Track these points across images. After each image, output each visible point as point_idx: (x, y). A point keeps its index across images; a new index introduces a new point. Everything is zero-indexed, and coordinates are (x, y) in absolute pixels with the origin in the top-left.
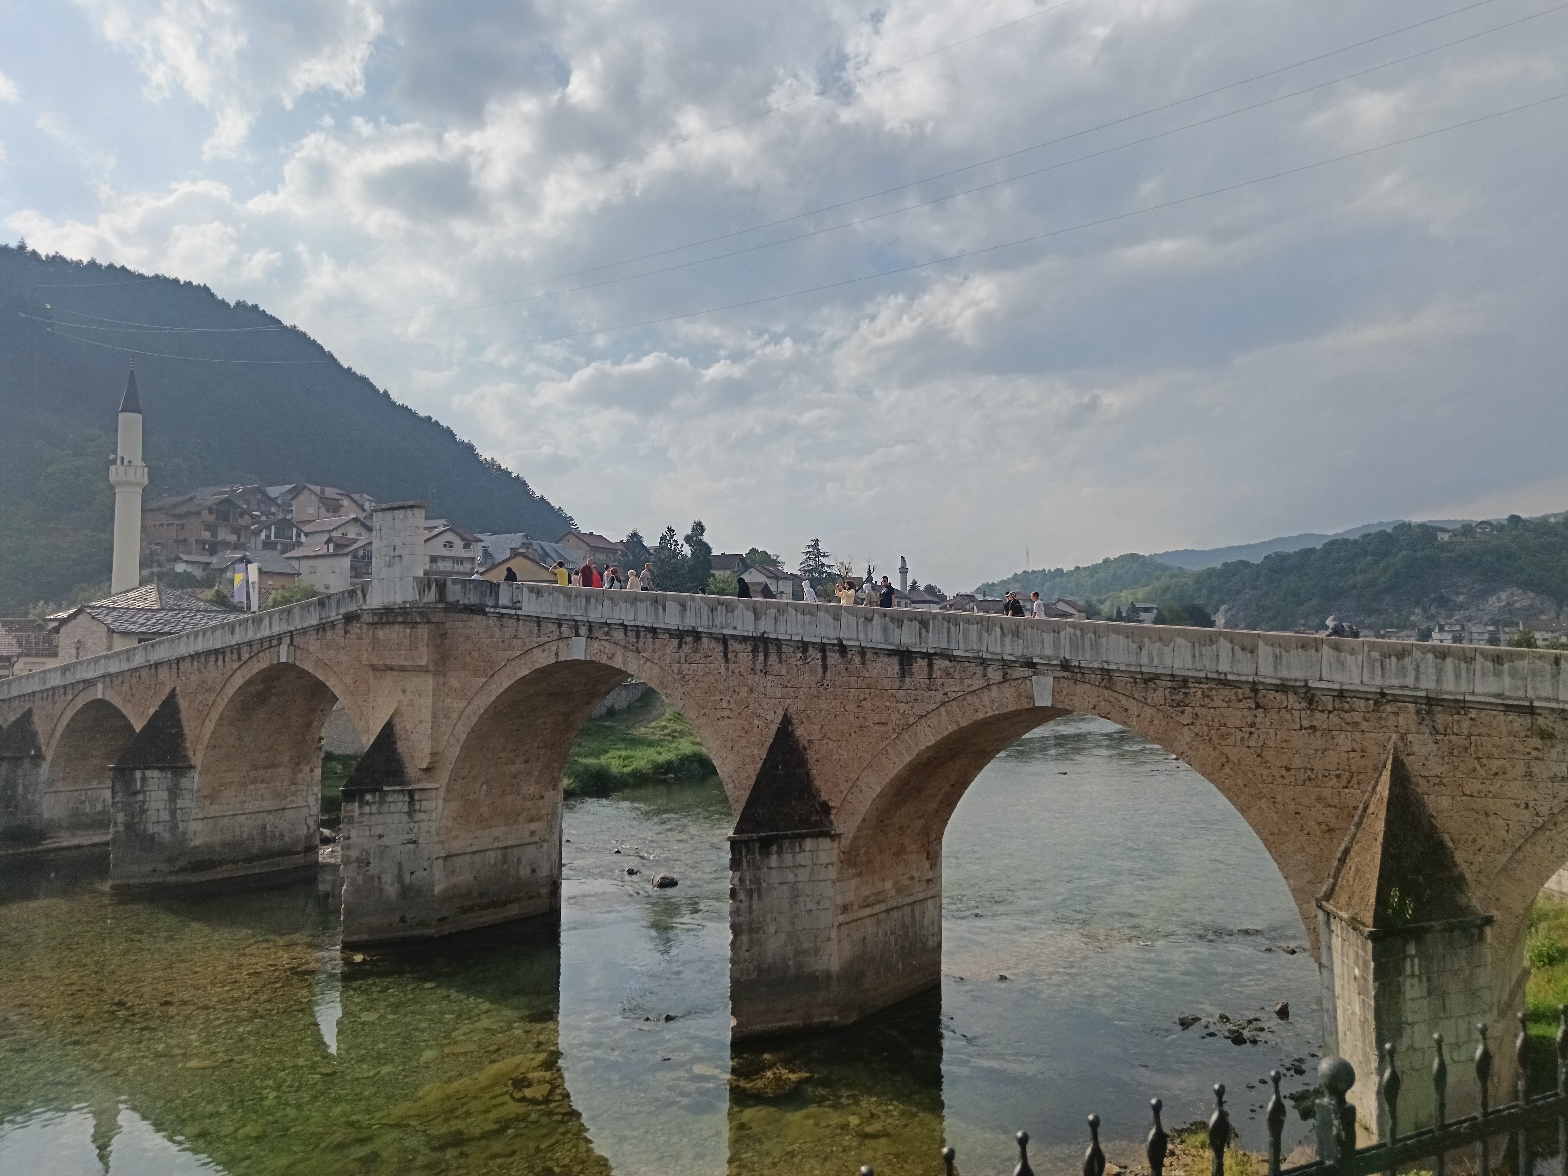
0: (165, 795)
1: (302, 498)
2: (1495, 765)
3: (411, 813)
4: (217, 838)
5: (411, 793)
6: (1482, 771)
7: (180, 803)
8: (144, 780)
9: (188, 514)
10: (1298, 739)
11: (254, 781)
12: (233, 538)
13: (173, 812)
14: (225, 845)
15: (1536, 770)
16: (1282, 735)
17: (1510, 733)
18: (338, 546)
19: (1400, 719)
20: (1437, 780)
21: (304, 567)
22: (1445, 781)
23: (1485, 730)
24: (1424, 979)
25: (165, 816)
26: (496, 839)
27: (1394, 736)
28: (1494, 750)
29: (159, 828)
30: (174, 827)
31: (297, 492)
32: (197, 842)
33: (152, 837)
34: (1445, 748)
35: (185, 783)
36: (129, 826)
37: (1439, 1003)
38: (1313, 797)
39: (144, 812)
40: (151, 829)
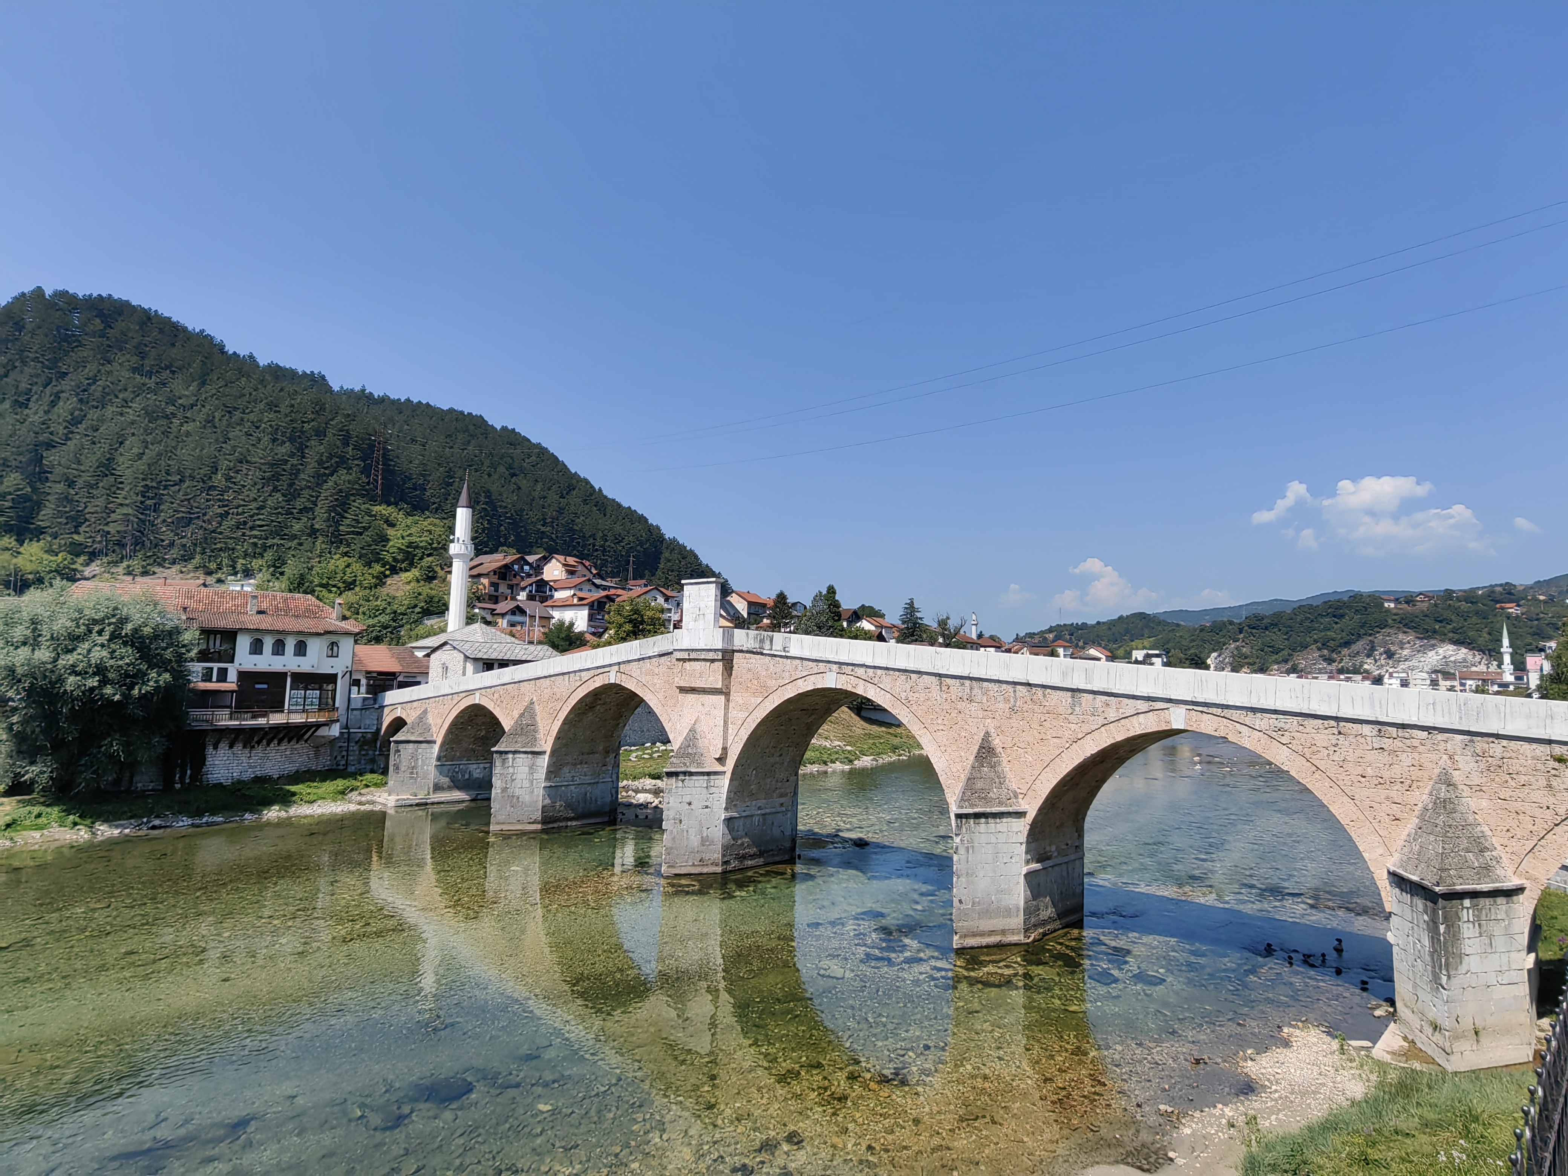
0: (526, 770)
2: (1523, 779)
3: (708, 788)
5: (707, 775)
6: (1512, 783)
7: (536, 776)
8: (514, 759)
10: (1372, 756)
11: (581, 763)
13: (532, 782)
15: (1554, 784)
16: (1359, 752)
17: (1533, 758)
19: (1448, 745)
20: (1478, 788)
21: (556, 613)
22: (1484, 788)
23: (1514, 755)
24: (1477, 925)
25: (526, 784)
26: (760, 808)
27: (1445, 757)
28: (1521, 769)
29: (523, 792)
30: (531, 792)
33: (518, 798)
34: (1483, 765)
36: (505, 790)
37: (1487, 941)
38: (1382, 797)
39: (513, 780)
40: (517, 792)
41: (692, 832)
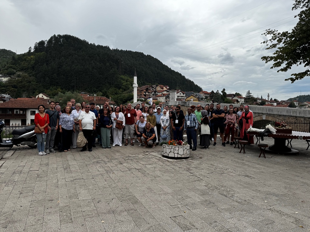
1: (158, 87)
9: (142, 90)
12: (148, 94)
18: (163, 95)
21: (158, 98)
31: (157, 86)
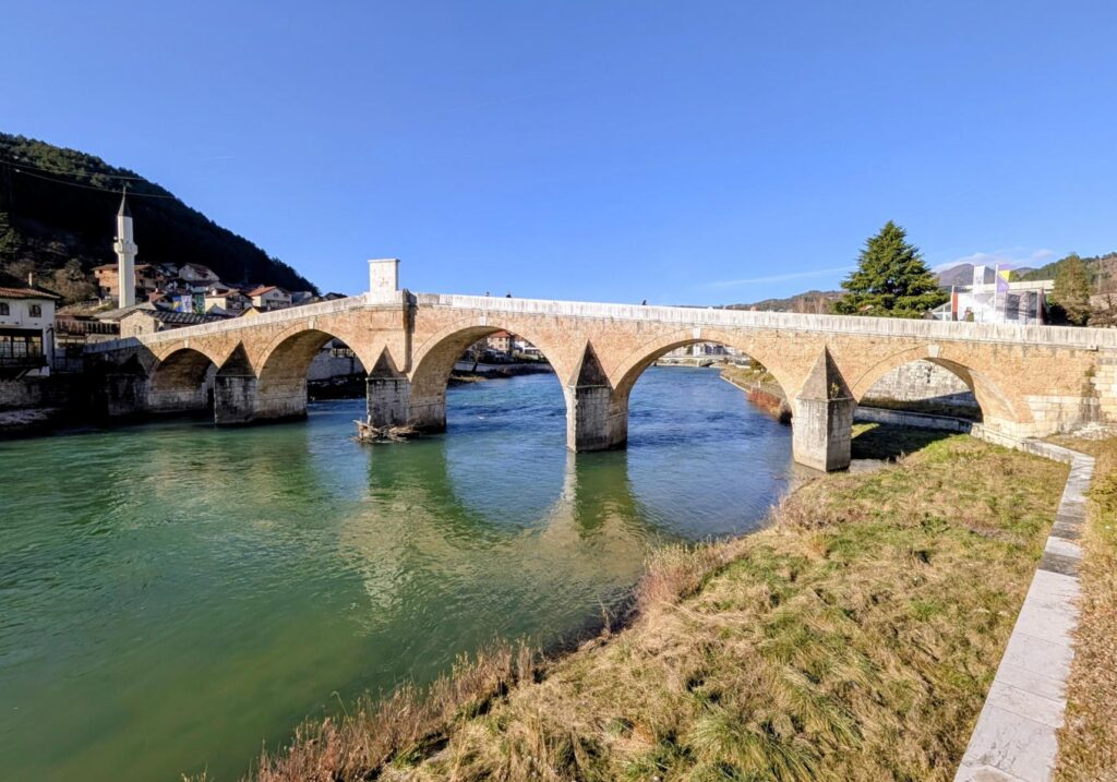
0: (241, 389)
3: (396, 389)
4: (266, 408)
5: (396, 381)
7: (249, 393)
8: (230, 382)
10: (792, 347)
11: (282, 384)
13: (246, 397)
14: (269, 411)
15: (869, 353)
16: (786, 345)
17: (862, 342)
19: (827, 339)
25: (242, 398)
26: (427, 401)
27: (824, 344)
29: (238, 404)
30: (246, 404)
32: (258, 410)
33: (236, 408)
35: (251, 384)
36: (224, 403)
39: (231, 396)
40: (235, 404)
41: (387, 416)
